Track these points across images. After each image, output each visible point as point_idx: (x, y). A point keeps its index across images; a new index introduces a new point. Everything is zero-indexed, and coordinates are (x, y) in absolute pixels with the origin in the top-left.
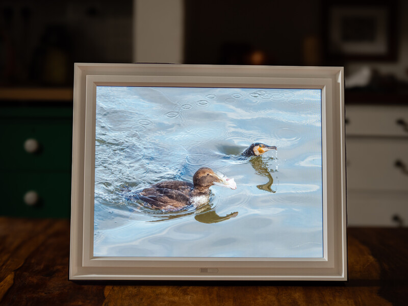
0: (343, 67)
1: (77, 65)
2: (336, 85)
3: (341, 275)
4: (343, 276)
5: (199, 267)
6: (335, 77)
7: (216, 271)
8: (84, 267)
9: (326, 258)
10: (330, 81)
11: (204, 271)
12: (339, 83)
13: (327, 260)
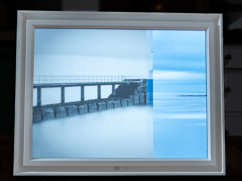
0: (222, 14)
1: (19, 12)
2: (217, 27)
3: (221, 171)
4: (223, 172)
5: (113, 165)
6: (216, 21)
7: (126, 168)
8: (25, 166)
9: (209, 159)
10: (212, 24)
11: (117, 168)
12: (219, 26)
13: (210, 160)
